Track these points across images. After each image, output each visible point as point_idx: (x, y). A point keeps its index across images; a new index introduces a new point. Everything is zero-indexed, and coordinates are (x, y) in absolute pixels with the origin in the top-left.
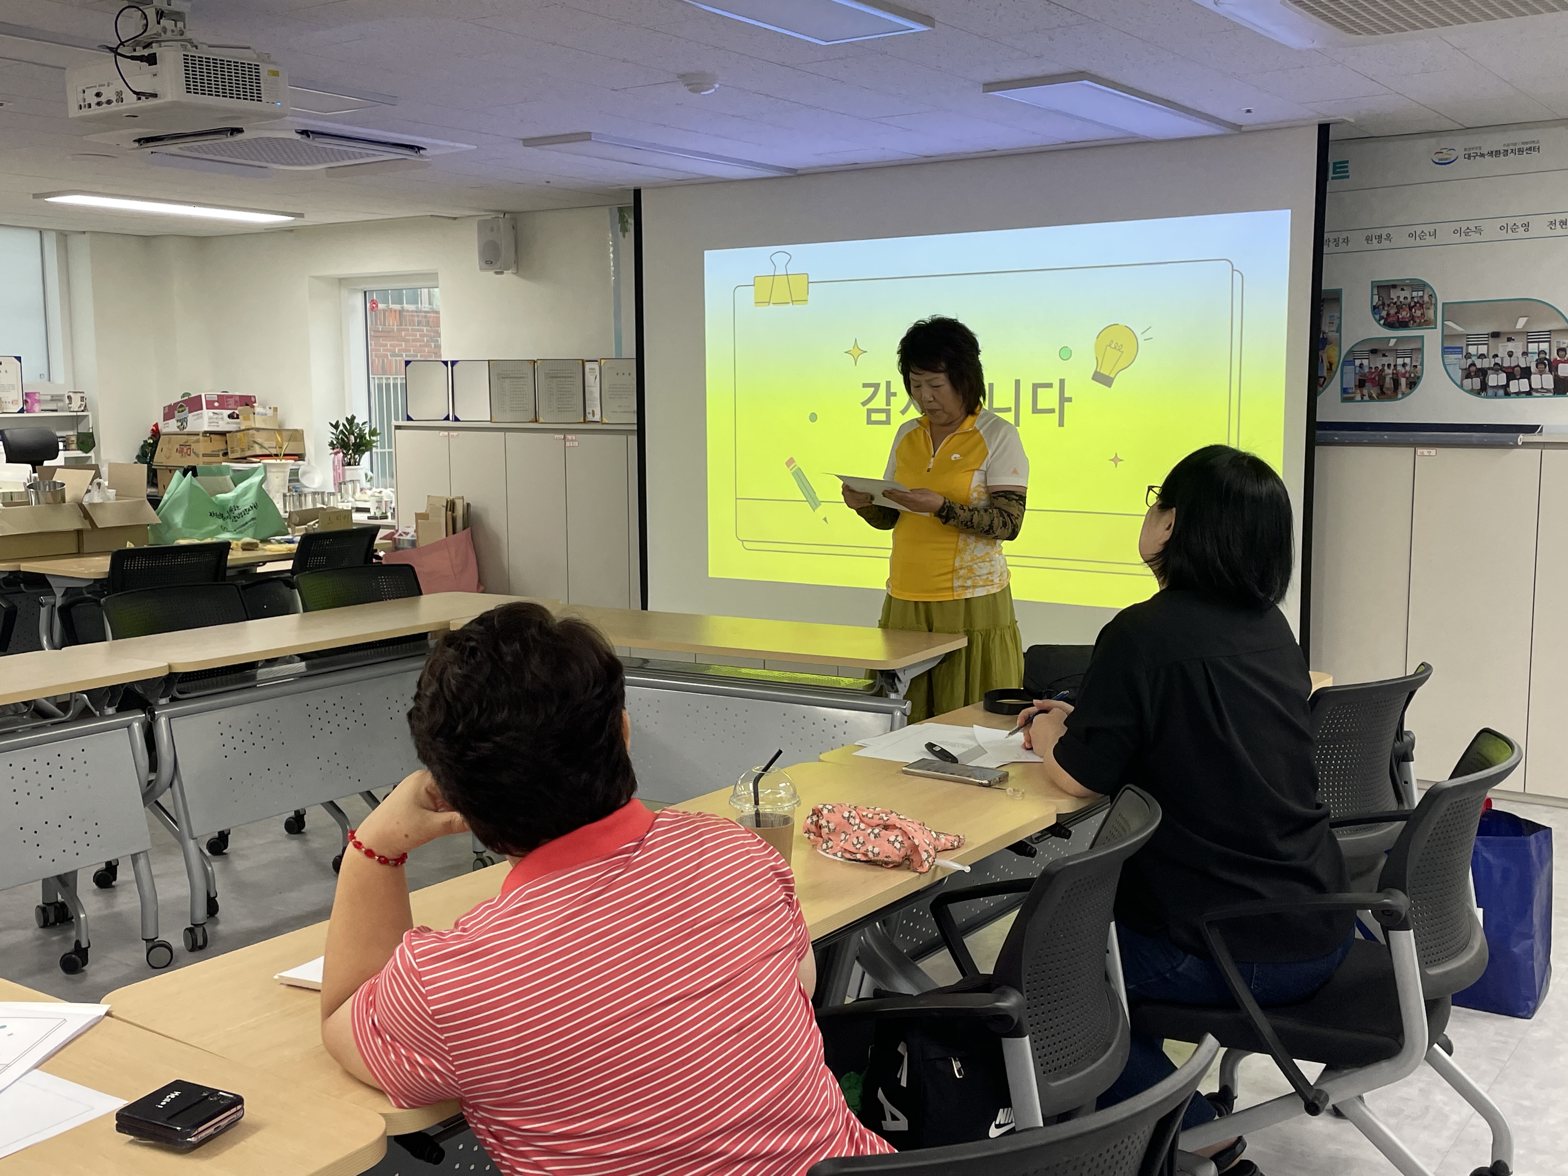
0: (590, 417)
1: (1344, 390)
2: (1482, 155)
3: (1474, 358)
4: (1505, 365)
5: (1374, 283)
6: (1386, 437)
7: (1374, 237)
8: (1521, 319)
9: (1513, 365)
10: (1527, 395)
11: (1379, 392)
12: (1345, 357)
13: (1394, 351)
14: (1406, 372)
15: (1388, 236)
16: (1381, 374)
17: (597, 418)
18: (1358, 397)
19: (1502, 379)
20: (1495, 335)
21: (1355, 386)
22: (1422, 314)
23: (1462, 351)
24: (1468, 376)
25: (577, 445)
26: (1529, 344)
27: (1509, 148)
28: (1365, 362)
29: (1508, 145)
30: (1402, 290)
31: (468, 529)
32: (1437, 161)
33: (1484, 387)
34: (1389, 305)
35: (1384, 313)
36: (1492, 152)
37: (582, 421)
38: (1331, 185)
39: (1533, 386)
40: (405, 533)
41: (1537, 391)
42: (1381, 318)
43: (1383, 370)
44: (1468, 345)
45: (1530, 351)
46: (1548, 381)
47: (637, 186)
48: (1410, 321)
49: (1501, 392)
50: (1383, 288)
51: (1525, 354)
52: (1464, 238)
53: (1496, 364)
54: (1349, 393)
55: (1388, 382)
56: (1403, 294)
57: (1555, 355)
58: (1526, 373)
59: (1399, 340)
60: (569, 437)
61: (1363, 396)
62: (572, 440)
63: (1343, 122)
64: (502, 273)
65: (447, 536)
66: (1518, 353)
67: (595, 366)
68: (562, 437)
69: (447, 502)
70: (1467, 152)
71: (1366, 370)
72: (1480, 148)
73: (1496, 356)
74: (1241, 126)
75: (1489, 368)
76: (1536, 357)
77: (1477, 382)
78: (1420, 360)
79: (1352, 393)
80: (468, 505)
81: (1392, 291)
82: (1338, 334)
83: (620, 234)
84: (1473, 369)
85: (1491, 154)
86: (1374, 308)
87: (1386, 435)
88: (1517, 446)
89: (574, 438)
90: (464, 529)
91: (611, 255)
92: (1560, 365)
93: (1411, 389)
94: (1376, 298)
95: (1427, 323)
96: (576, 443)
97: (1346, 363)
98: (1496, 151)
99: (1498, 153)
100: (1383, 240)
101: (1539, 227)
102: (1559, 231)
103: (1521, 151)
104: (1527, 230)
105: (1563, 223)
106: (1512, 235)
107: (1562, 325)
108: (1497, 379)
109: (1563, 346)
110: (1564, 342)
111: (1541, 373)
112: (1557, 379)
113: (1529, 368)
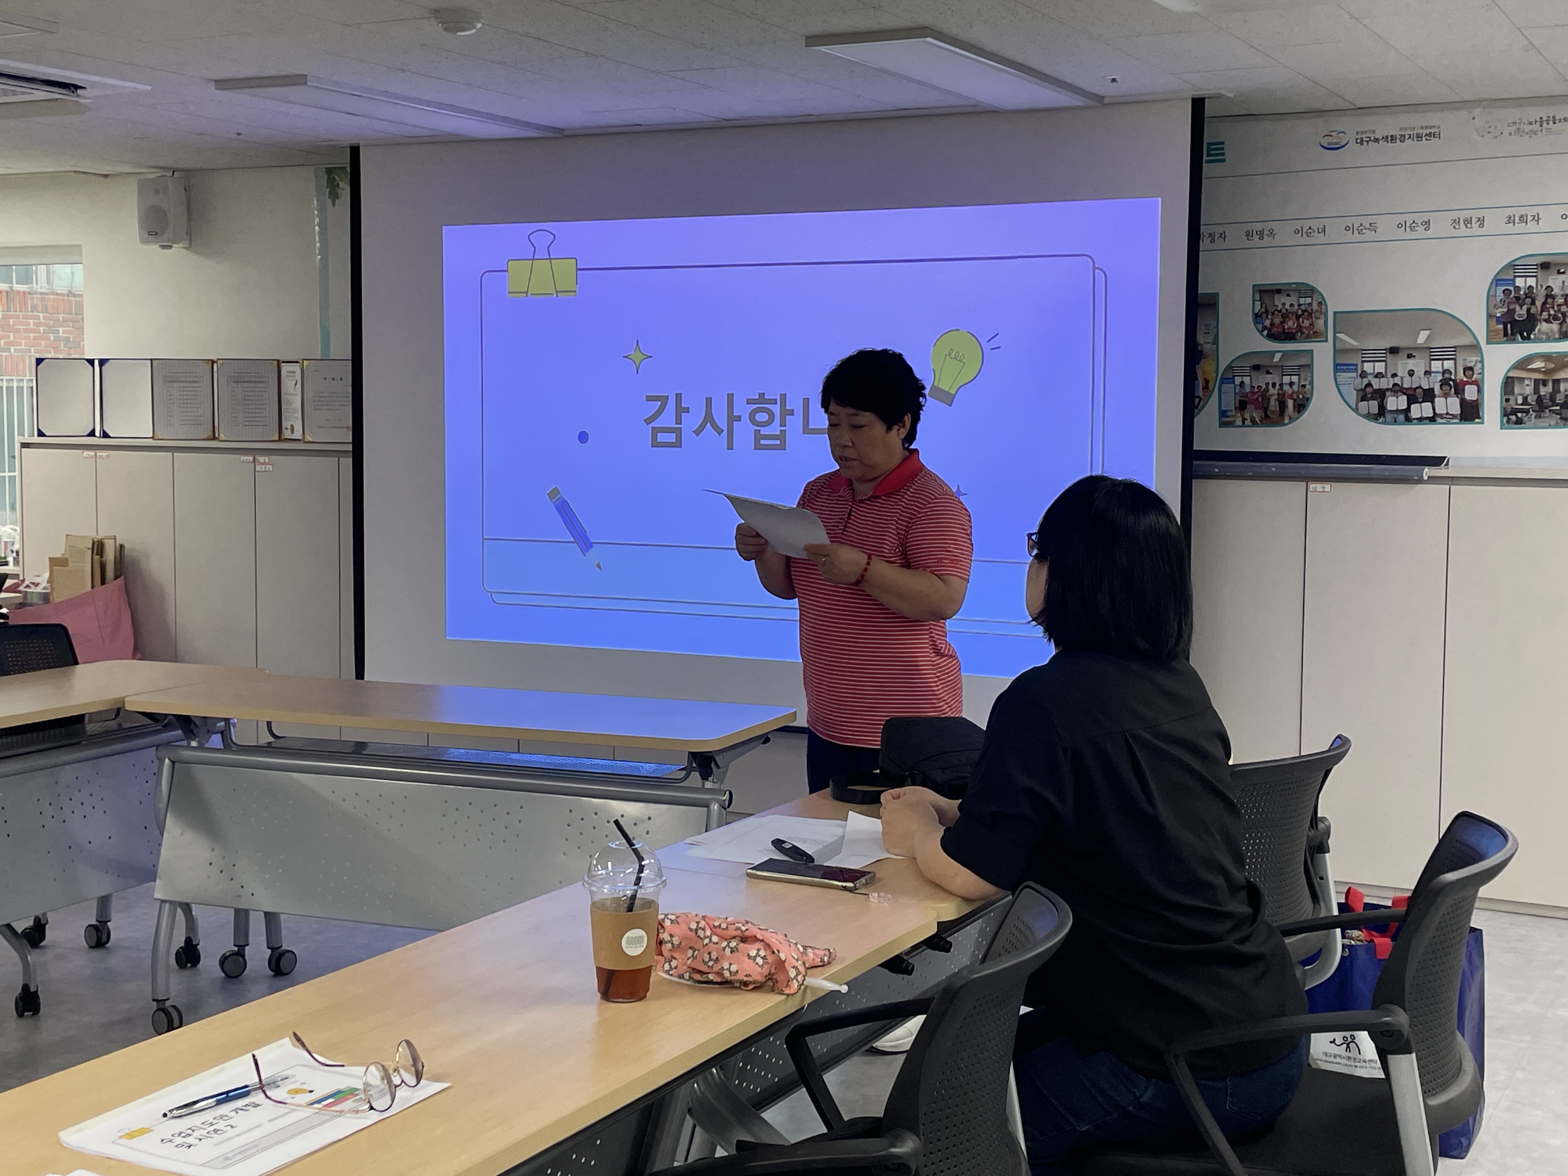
0: (287, 434)
1: (1223, 413)
2: (1377, 140)
3: (1370, 377)
4: (1405, 386)
5: (1256, 288)
6: (1274, 469)
7: (1255, 233)
8: (1422, 332)
9: (1414, 386)
10: (1430, 421)
11: (1263, 416)
12: (1223, 373)
13: (1280, 367)
14: (1294, 392)
15: (1272, 233)
16: (1264, 394)
17: (298, 435)
18: (1239, 422)
19: (1401, 402)
20: (1394, 351)
21: (1235, 408)
22: (1311, 325)
23: (1357, 369)
24: (1363, 399)
25: (271, 470)
26: (1433, 362)
27: (1406, 133)
28: (1247, 380)
29: (1406, 129)
30: (1288, 295)
31: (121, 581)
32: (1326, 145)
33: (1382, 411)
34: (1273, 314)
35: (1268, 323)
36: (1387, 137)
37: (277, 438)
38: (1207, 169)
39: (1437, 412)
40: (33, 584)
41: (1441, 416)
42: (1265, 328)
43: (1267, 390)
44: (1363, 362)
45: (1433, 370)
46: (1454, 405)
47: (355, 142)
48: (1297, 332)
49: (1401, 417)
50: (1266, 293)
51: (1428, 373)
52: (1357, 237)
53: (1395, 385)
54: (1228, 417)
55: (1274, 404)
56: (1288, 301)
57: (1461, 376)
58: (1429, 396)
59: (1285, 353)
60: (261, 459)
61: (1244, 420)
62: (264, 463)
63: (1219, 96)
64: (171, 247)
65: (92, 587)
66: (1420, 371)
67: (296, 368)
68: (251, 459)
69: (94, 543)
70: (1359, 137)
71: (1248, 390)
72: (1374, 132)
73: (1394, 375)
74: (1103, 97)
75: (1388, 390)
76: (1440, 377)
77: (1374, 406)
78: (1309, 379)
79: (1232, 416)
80: (122, 546)
81: (1277, 296)
82: (1215, 346)
83: (330, 201)
84: (1369, 390)
85: (1386, 139)
86: (1257, 316)
87: (1273, 467)
88: (1420, 481)
89: (267, 461)
90: (116, 578)
91: (317, 228)
92: (1467, 387)
93: (1299, 412)
94: (1258, 304)
95: (1316, 335)
96: (270, 467)
97: (1224, 380)
98: (1392, 136)
99: (1393, 138)
100: (1265, 237)
101: (1441, 225)
102: (1463, 230)
103: (1420, 136)
104: (1428, 229)
105: (1468, 222)
106: (1410, 234)
107: (1469, 341)
108: (1396, 403)
109: (1469, 365)
110: (1472, 360)
111: (1446, 395)
112: (1464, 403)
113: (1432, 390)
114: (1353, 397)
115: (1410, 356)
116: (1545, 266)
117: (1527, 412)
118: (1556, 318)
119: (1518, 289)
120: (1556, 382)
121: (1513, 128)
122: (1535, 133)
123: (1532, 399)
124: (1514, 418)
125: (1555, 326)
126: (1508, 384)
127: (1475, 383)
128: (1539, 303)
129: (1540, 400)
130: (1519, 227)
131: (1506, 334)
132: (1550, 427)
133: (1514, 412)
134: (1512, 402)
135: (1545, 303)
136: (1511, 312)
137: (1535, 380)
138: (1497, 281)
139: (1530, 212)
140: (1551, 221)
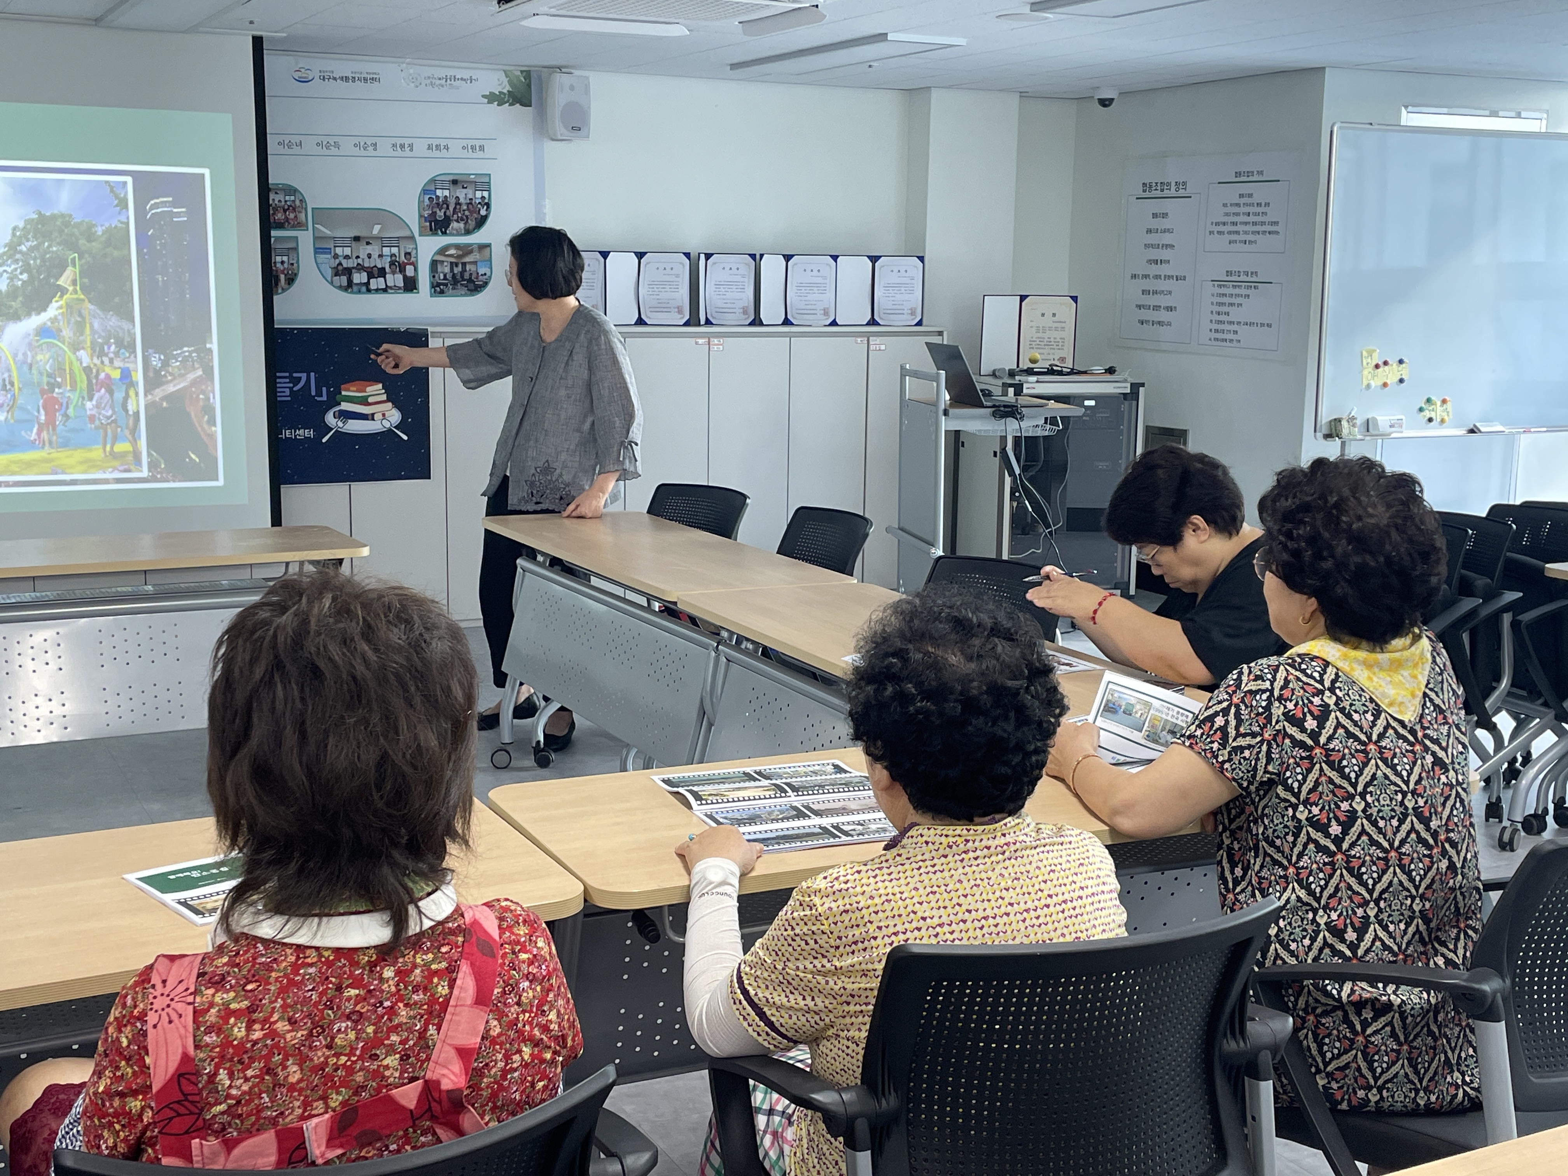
3: (341, 259)
4: (365, 265)
8: (375, 226)
9: (371, 265)
13: (276, 249)
14: (283, 269)
19: (364, 277)
20: (357, 239)
22: (296, 217)
24: (337, 274)
26: (384, 248)
27: (357, 76)
29: (357, 73)
30: (277, 193)
32: (297, 78)
33: (350, 283)
36: (343, 77)
39: (388, 284)
41: (391, 288)
44: (334, 246)
45: (384, 254)
46: (399, 280)
48: (286, 222)
49: (364, 289)
51: (381, 256)
52: (325, 151)
53: (358, 264)
56: (277, 197)
57: (403, 258)
58: (382, 273)
59: (276, 239)
66: (375, 255)
70: (322, 74)
72: (334, 72)
73: (358, 257)
75: (354, 268)
76: (389, 259)
78: (296, 259)
84: (340, 268)
92: (407, 267)
93: (288, 284)
95: (300, 225)
98: (348, 77)
101: (384, 147)
102: (399, 153)
103: (365, 79)
104: (375, 149)
105: (402, 146)
106: (363, 152)
107: (408, 233)
108: (359, 278)
109: (408, 251)
110: (409, 248)
111: (394, 273)
112: (405, 278)
113: (383, 269)
115: (368, 243)
116: (455, 182)
117: (446, 285)
118: (462, 220)
120: (464, 264)
121: (428, 81)
122: (443, 86)
123: (449, 276)
125: (462, 225)
126: (434, 264)
127: (412, 264)
128: (451, 208)
129: (454, 276)
130: (437, 154)
131: (431, 229)
132: (462, 295)
133: (438, 285)
134: (437, 278)
135: (455, 208)
136: (434, 213)
137: (452, 263)
138: (425, 191)
139: (443, 143)
140: (456, 148)
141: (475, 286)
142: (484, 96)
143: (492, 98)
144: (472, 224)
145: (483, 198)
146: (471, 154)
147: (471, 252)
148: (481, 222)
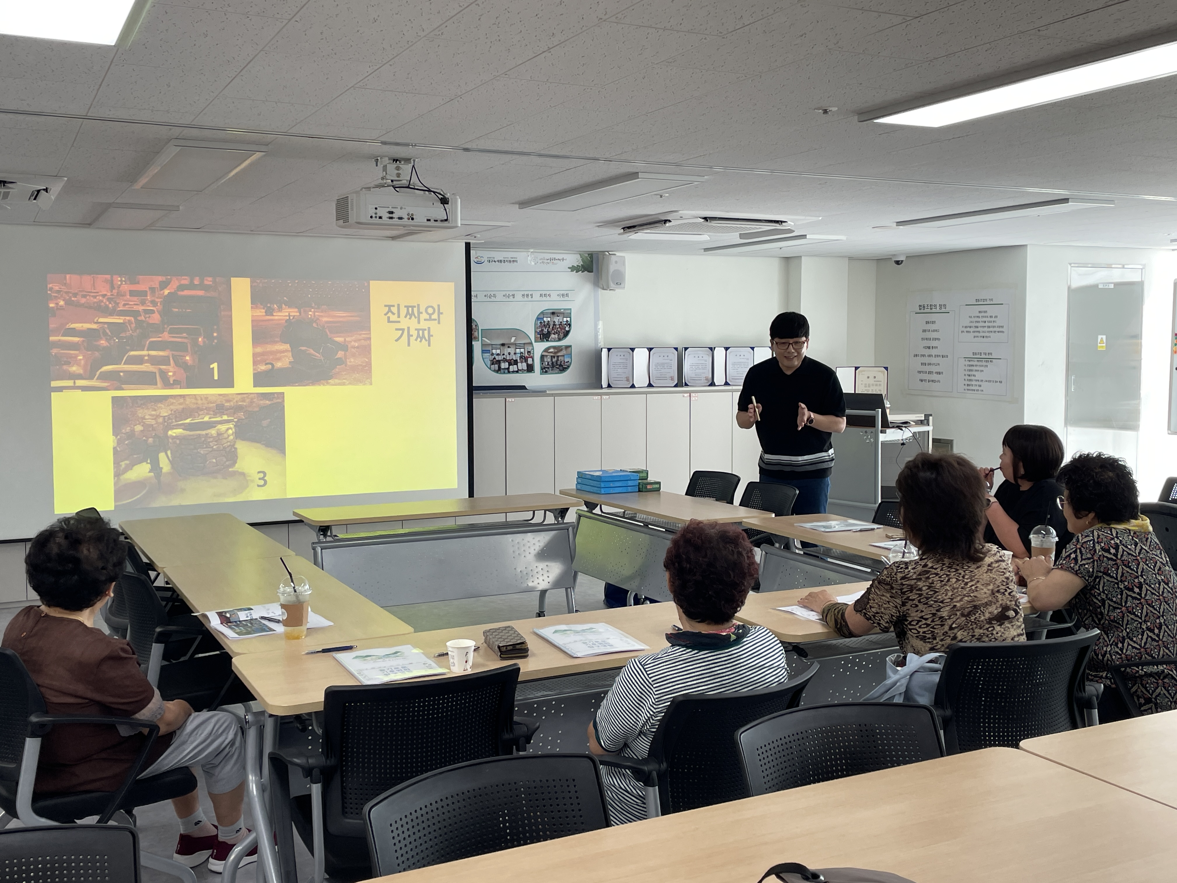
2: (495, 262)
3: (495, 355)
4: (507, 359)
8: (512, 337)
9: (510, 359)
10: (516, 372)
19: (506, 365)
20: (503, 345)
23: (490, 352)
26: (517, 349)
27: (506, 259)
32: (476, 262)
33: (499, 368)
39: (519, 368)
41: (520, 370)
44: (492, 349)
45: (517, 352)
46: (524, 366)
49: (506, 371)
51: (515, 354)
52: (489, 299)
53: (504, 358)
57: (526, 354)
58: (516, 362)
66: (512, 353)
70: (488, 258)
72: (493, 257)
73: (503, 354)
75: (501, 360)
76: (519, 355)
77: (497, 366)
85: (498, 261)
92: (529, 359)
95: (474, 339)
98: (500, 259)
99: (501, 261)
101: (518, 296)
102: (526, 299)
103: (510, 261)
104: (514, 298)
105: (527, 295)
106: (507, 299)
107: (529, 341)
108: (504, 365)
109: (529, 350)
110: (530, 349)
111: (522, 362)
112: (528, 365)
113: (517, 360)
114: (489, 363)
115: (509, 347)
116: (553, 313)
117: (548, 368)
118: (557, 333)
119: (544, 322)
120: (558, 357)
121: (541, 261)
122: (548, 263)
123: (550, 363)
124: (544, 370)
125: (556, 336)
126: (542, 357)
127: (531, 357)
128: (551, 327)
129: (552, 363)
130: (544, 298)
131: (541, 339)
132: (556, 373)
133: (545, 368)
134: (544, 364)
135: (553, 327)
136: (542, 330)
137: (551, 356)
138: (538, 319)
139: (548, 293)
140: (554, 296)
141: (562, 368)
142: (569, 268)
143: (573, 269)
144: (562, 335)
145: (567, 321)
146: (562, 298)
147: (562, 350)
148: (567, 333)
